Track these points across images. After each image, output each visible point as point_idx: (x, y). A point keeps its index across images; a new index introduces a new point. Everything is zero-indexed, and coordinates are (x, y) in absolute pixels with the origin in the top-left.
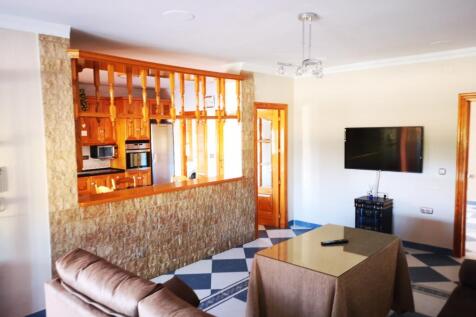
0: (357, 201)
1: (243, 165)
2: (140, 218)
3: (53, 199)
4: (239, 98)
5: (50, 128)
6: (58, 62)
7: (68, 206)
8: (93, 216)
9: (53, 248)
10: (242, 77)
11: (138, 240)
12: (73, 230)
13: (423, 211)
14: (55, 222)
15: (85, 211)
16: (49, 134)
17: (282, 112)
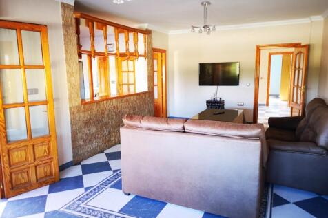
0: (207, 102)
1: (149, 84)
2: (107, 113)
3: (70, 99)
4: (145, 45)
5: (68, 58)
6: (70, 20)
7: (77, 105)
8: (88, 110)
9: (72, 128)
10: (147, 33)
11: (106, 124)
12: (79, 117)
13: (239, 105)
14: (72, 113)
15: (84, 108)
16: (67, 62)
17: (163, 54)
